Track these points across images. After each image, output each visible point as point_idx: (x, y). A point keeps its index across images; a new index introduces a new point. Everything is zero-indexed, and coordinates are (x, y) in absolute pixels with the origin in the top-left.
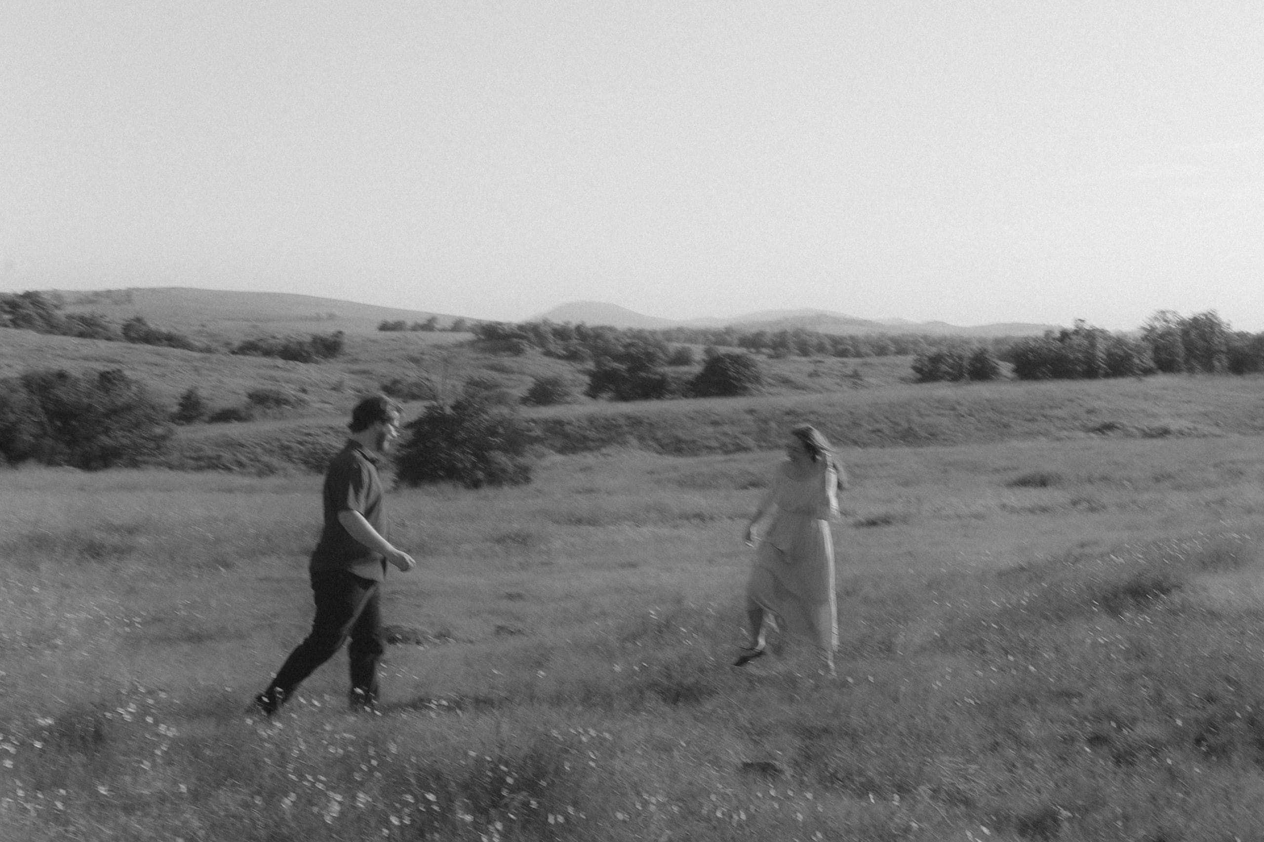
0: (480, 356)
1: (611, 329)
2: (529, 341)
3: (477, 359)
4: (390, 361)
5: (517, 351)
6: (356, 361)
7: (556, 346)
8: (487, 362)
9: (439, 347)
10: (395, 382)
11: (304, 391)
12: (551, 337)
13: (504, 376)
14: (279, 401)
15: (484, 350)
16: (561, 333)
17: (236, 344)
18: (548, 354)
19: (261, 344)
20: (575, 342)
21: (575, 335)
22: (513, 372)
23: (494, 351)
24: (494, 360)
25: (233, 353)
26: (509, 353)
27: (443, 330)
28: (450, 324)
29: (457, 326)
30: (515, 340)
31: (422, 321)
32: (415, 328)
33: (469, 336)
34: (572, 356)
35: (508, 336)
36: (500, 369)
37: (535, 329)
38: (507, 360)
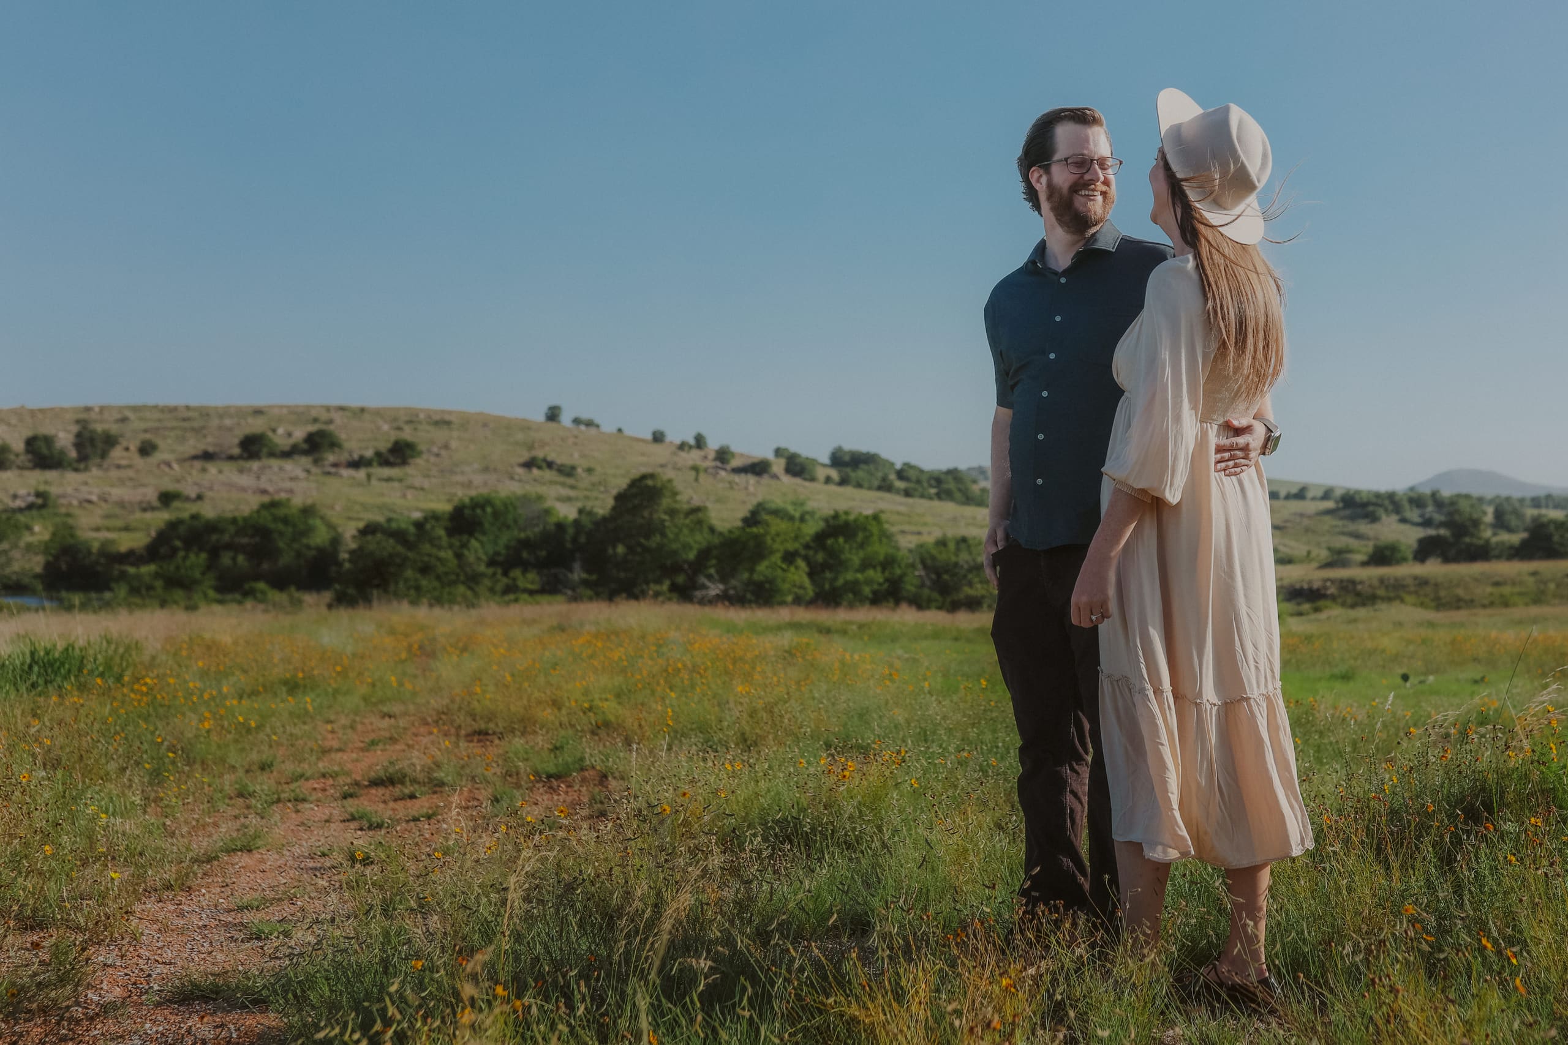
0: (1340, 523)
1: (1467, 497)
2: (1386, 510)
3: (1336, 526)
5: (1373, 518)
7: (1414, 515)
8: (1346, 530)
9: (1302, 515)
12: (1406, 505)
13: (1363, 542)
15: (1342, 518)
16: (1417, 501)
18: (1404, 520)
20: (1430, 509)
21: (1430, 502)
22: (1368, 539)
23: (1353, 518)
24: (1352, 527)
26: (1366, 521)
27: (1314, 499)
28: (1320, 493)
29: (1327, 495)
30: (1371, 508)
31: (1294, 490)
32: (1288, 497)
33: (1330, 504)
34: (1427, 523)
35: (1364, 505)
36: (1357, 536)
37: (1391, 496)
38: (1363, 527)
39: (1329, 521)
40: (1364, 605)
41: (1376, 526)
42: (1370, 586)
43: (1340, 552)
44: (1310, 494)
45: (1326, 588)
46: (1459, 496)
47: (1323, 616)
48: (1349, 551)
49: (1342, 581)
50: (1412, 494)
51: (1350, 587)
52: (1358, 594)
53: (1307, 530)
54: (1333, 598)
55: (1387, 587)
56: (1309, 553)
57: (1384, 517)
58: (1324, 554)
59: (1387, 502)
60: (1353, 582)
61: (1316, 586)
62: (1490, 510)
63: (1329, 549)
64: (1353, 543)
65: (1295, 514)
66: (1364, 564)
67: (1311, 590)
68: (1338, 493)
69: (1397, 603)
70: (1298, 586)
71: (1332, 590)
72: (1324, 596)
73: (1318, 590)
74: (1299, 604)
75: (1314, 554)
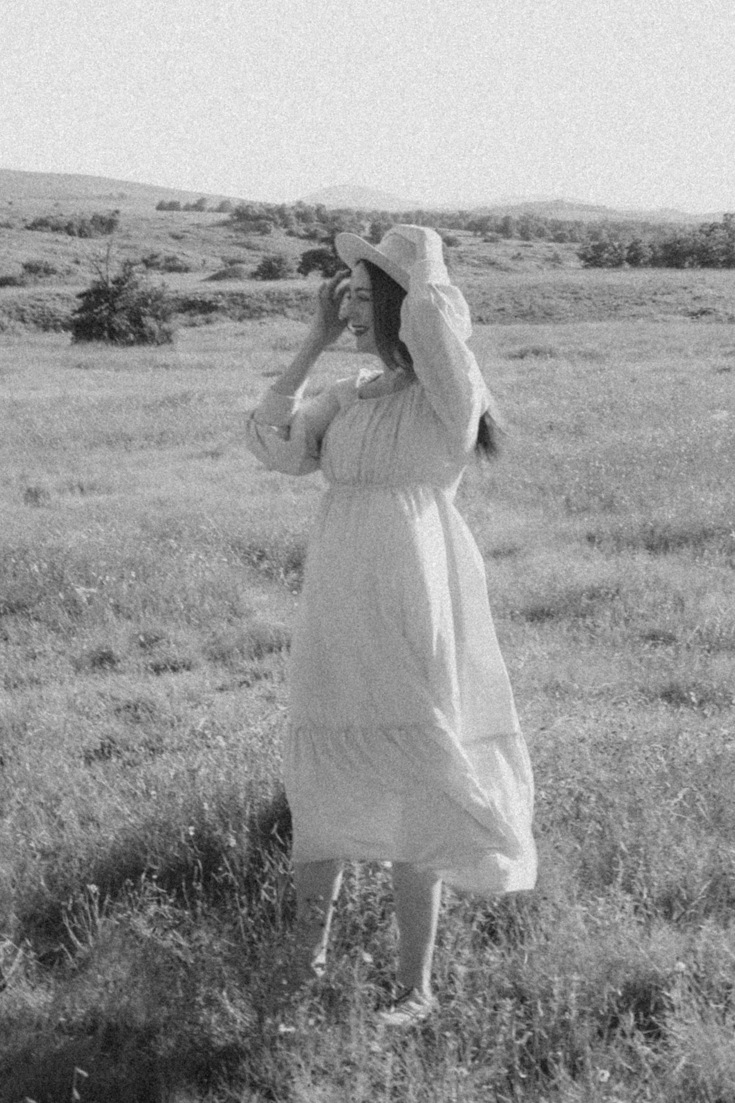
0: (233, 234)
1: (348, 211)
2: (276, 223)
3: (229, 237)
4: (157, 237)
5: (265, 231)
6: (128, 237)
7: (300, 228)
8: (239, 241)
9: (198, 226)
10: (154, 257)
11: (77, 262)
12: (294, 219)
14: (49, 271)
15: (235, 229)
16: (303, 216)
17: (30, 221)
18: (290, 234)
19: (51, 220)
20: (315, 223)
21: (315, 217)
22: (259, 250)
23: (245, 230)
24: (245, 238)
25: (28, 228)
26: (257, 233)
27: (211, 210)
28: (216, 205)
29: (222, 208)
30: (263, 221)
31: (193, 201)
32: (187, 208)
33: (225, 216)
34: (312, 236)
35: (258, 218)
36: (249, 247)
37: (281, 211)
38: (255, 239)
39: (223, 232)
40: (250, 317)
41: (265, 238)
42: (257, 299)
43: (232, 262)
44: (208, 205)
45: (217, 301)
46: (340, 211)
47: (211, 328)
48: (240, 262)
49: (232, 294)
50: (300, 210)
51: (239, 300)
52: (246, 307)
53: (204, 241)
54: (223, 310)
55: (272, 301)
56: (204, 261)
57: (273, 229)
58: (217, 264)
59: (277, 216)
60: (242, 295)
61: (209, 298)
62: (368, 225)
63: (223, 258)
64: (243, 253)
65: (193, 224)
66: (254, 275)
67: (203, 303)
68: (235, 204)
69: (280, 317)
70: (192, 299)
71: (223, 303)
72: (215, 308)
73: (210, 302)
74: (192, 315)
75: (208, 264)
